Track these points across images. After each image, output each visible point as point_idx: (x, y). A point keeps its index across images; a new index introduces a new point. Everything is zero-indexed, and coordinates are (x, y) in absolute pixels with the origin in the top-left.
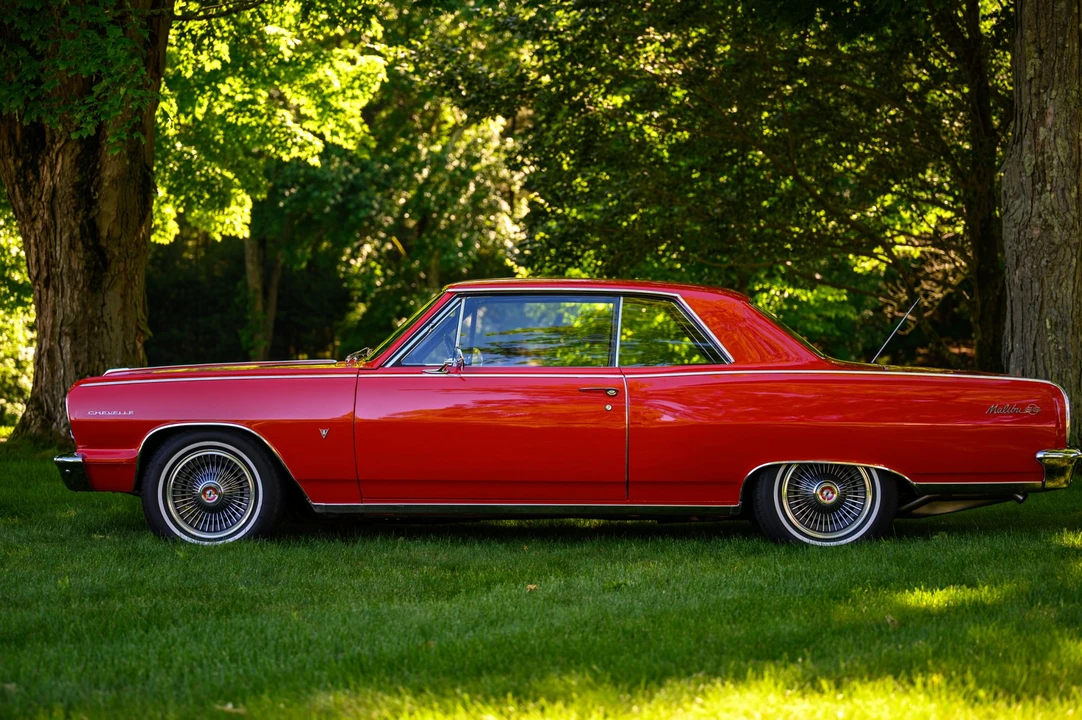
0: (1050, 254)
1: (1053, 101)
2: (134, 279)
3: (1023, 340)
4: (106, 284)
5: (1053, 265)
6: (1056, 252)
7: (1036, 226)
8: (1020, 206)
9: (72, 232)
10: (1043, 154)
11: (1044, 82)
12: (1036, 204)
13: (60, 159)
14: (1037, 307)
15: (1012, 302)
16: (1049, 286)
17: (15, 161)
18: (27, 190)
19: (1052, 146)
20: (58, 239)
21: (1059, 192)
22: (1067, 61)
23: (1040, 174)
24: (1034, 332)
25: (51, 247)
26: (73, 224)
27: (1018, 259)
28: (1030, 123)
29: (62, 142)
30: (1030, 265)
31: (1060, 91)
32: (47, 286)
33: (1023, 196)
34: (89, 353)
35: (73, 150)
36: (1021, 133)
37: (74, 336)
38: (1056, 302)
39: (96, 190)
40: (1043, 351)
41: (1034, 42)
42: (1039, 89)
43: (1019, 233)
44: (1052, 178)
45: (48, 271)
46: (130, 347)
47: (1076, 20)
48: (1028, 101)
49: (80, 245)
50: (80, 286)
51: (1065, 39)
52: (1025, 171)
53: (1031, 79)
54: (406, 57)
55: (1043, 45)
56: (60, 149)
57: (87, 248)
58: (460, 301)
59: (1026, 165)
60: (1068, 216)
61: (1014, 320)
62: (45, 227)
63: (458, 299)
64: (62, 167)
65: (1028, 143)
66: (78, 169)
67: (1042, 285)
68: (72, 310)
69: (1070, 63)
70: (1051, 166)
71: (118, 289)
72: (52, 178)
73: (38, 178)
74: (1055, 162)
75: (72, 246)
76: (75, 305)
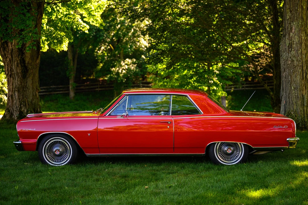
0: (293, 69)
1: (294, 25)
2: (35, 75)
3: (286, 92)
4: (27, 76)
5: (294, 72)
6: (295, 68)
7: (289, 60)
8: (285, 55)
9: (17, 62)
10: (292, 40)
11: (292, 20)
12: (289, 54)
13: (14, 41)
14: (290, 83)
15: (283, 81)
16: (293, 77)
18: (4, 49)
19: (294, 38)
20: (14, 64)
21: (296, 51)
22: (298, 14)
23: (290, 46)
24: (289, 90)
25: (11, 66)
26: (18, 59)
27: (284, 70)
28: (288, 31)
30: (288, 71)
31: (296, 23)
32: (10, 77)
33: (286, 52)
34: (23, 96)
36: (285, 34)
37: (19, 91)
38: (295, 82)
39: (24, 50)
40: (291, 96)
41: (289, 9)
42: (290, 22)
43: (285, 62)
44: (294, 47)
45: (11, 73)
46: (34, 94)
47: (301, 3)
48: (287, 25)
49: (20, 65)
50: (20, 77)
51: (298, 8)
52: (286, 45)
53: (288, 19)
54: (113, 4)
55: (291, 9)
57: (22, 66)
58: (127, 97)
59: (287, 43)
60: (298, 58)
61: (283, 86)
62: (10, 60)
63: (126, 96)
64: (14, 43)
65: (287, 37)
67: (291, 77)
68: (18, 84)
69: (299, 14)
70: (294, 44)
71: (31, 78)
72: (12, 46)
73: (7, 46)
74: (295, 43)
75: (18, 66)
76: (19, 83)
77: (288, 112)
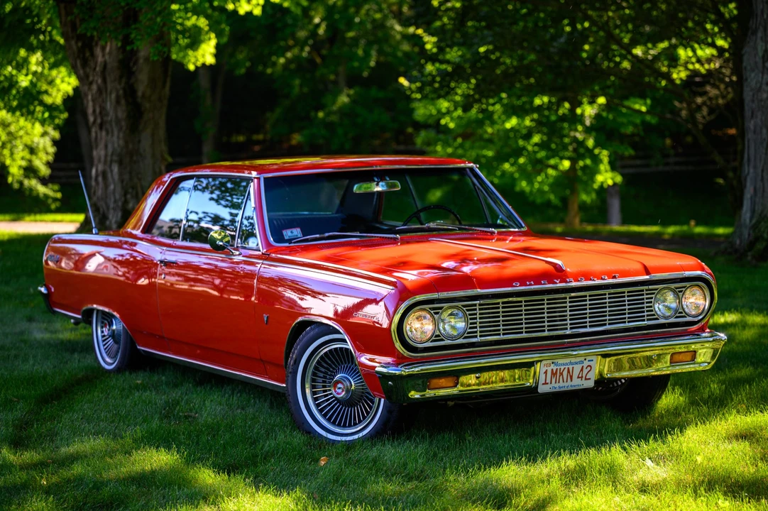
2: (158, 124)
3: (755, 167)
4: (141, 127)
7: (765, 91)
8: (755, 77)
9: (118, 93)
12: (765, 76)
13: (108, 44)
15: (748, 142)
17: (76, 43)
18: (85, 63)
20: (108, 97)
24: (763, 162)
25: (103, 102)
26: (118, 87)
27: (753, 113)
28: (763, 21)
30: (760, 117)
33: (756, 70)
34: (130, 174)
37: (120, 163)
39: (134, 64)
43: (754, 95)
45: (102, 119)
46: (157, 170)
48: (761, 6)
49: (123, 102)
50: (124, 129)
52: (758, 54)
57: (128, 103)
59: (759, 48)
62: (100, 90)
64: (110, 49)
65: (761, 35)
66: (121, 50)
68: (119, 145)
71: (149, 131)
72: (103, 56)
73: (92, 55)
75: (118, 102)
76: (121, 142)
77: (760, 215)
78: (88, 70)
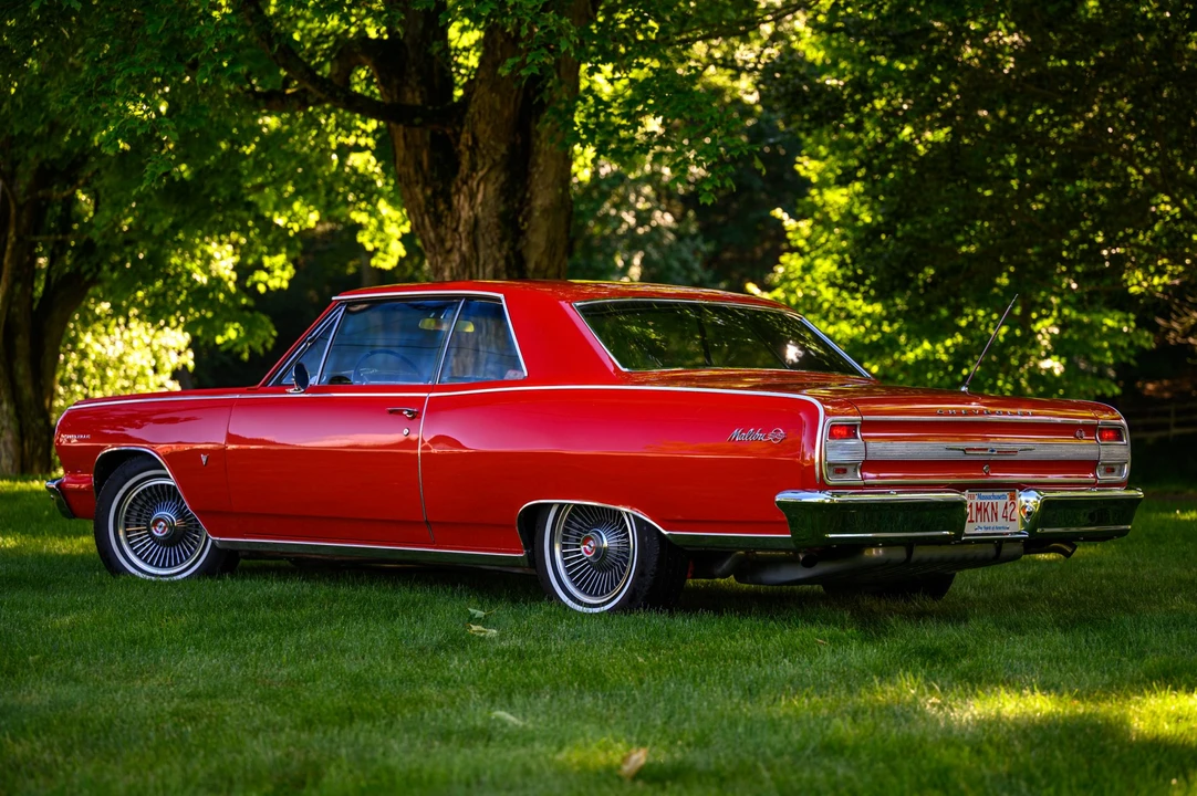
9: (496, 265)
13: (482, 187)
17: (423, 190)
18: (438, 220)
20: (481, 272)
26: (498, 255)
29: (485, 170)
35: (497, 178)
39: (525, 219)
56: (482, 178)
62: (463, 259)
64: (484, 196)
66: (502, 198)
72: (472, 208)
73: (450, 206)
78: (442, 231)
